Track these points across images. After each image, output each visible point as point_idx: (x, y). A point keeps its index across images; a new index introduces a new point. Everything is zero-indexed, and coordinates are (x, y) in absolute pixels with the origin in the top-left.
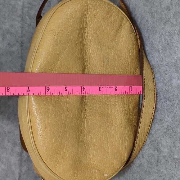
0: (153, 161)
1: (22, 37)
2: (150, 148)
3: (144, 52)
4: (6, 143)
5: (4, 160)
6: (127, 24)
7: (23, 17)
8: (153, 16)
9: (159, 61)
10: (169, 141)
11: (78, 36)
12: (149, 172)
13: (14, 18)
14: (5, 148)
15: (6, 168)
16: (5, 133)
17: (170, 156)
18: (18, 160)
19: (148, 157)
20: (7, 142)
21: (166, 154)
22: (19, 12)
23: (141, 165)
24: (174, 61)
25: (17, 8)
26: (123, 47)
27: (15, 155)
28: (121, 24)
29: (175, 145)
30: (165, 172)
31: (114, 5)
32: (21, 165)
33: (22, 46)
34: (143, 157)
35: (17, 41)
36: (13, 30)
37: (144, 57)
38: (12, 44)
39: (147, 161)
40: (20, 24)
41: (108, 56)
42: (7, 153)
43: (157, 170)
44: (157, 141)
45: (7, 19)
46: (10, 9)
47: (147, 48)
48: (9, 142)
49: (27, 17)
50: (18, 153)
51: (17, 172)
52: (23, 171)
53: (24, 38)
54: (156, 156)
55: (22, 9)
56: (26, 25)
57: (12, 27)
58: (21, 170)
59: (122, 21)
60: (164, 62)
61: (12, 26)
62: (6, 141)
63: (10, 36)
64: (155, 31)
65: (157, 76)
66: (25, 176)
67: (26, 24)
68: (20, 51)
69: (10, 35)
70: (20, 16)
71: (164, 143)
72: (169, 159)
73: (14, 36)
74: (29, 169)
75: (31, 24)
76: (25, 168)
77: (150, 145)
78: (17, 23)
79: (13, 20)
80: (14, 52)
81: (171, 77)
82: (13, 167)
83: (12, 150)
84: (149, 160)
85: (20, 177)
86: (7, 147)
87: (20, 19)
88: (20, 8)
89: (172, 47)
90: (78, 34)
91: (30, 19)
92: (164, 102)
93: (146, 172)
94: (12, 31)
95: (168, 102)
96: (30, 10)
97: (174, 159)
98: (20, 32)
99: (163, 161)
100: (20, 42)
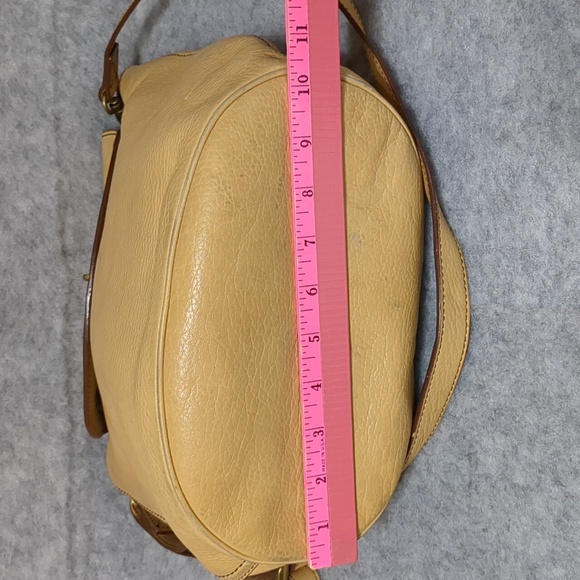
0: (457, 482)
1: (56, 101)
2: (451, 451)
3: (439, 208)
4: (28, 410)
5: (26, 456)
6: (400, 137)
7: (56, 41)
8: (463, 112)
9: (478, 236)
10: (501, 440)
11: (281, 185)
12: (446, 508)
13: (31, 44)
14: (25, 424)
15: (32, 478)
16: (24, 384)
17: (503, 477)
18: (64, 454)
19: (442, 474)
20: (31, 406)
21: (493, 471)
22: (45, 26)
23: (423, 489)
24: (519, 245)
25: (38, 13)
26: (395, 200)
27: (54, 440)
28: (386, 140)
29: (517, 453)
30: (490, 515)
31: (366, 89)
32: (71, 467)
33: (57, 128)
34: (429, 471)
35: (44, 115)
36: (30, 82)
37: (441, 221)
38: (28, 124)
39: (442, 481)
40: (49, 64)
41: (357, 229)
42: (30, 438)
43: (469, 506)
44: (468, 437)
45: (10, 48)
46: (18, 18)
47: (446, 196)
48: (35, 405)
49: (68, 40)
50: (62, 433)
51: (61, 485)
52: (78, 481)
53: (63, 104)
54: (464, 471)
55: (54, 16)
56: (66, 63)
57: (27, 72)
58: (71, 480)
59: (387, 133)
60: (492, 242)
61: (25, 69)
62: (27, 406)
63: (21, 101)
64: (468, 157)
65: (474, 272)
66: (83, 493)
67: (65, 59)
68: (53, 145)
69: (21, 97)
70: (48, 39)
71: (487, 442)
72: (500, 485)
73: (34, 98)
74: (92, 476)
75: (79, 61)
76: (81, 475)
77: (449, 444)
78: (39, 59)
79: (29, 49)
80: (34, 149)
81: (510, 284)
82: (51, 474)
83: (46, 427)
84: (445, 481)
85: (69, 497)
86: (30, 423)
87: (47, 48)
88: (45, 13)
89: (516, 208)
90: (280, 180)
91: (77, 43)
92: (491, 345)
93: (437, 508)
94: (26, 84)
95: (501, 346)
96: (77, 18)
97: (514, 486)
98: (50, 86)
99: (484, 486)
100: (53, 118)
